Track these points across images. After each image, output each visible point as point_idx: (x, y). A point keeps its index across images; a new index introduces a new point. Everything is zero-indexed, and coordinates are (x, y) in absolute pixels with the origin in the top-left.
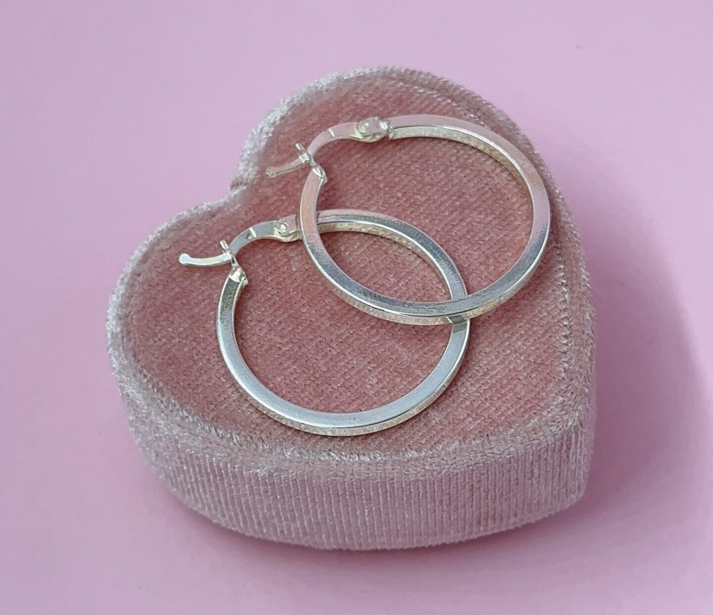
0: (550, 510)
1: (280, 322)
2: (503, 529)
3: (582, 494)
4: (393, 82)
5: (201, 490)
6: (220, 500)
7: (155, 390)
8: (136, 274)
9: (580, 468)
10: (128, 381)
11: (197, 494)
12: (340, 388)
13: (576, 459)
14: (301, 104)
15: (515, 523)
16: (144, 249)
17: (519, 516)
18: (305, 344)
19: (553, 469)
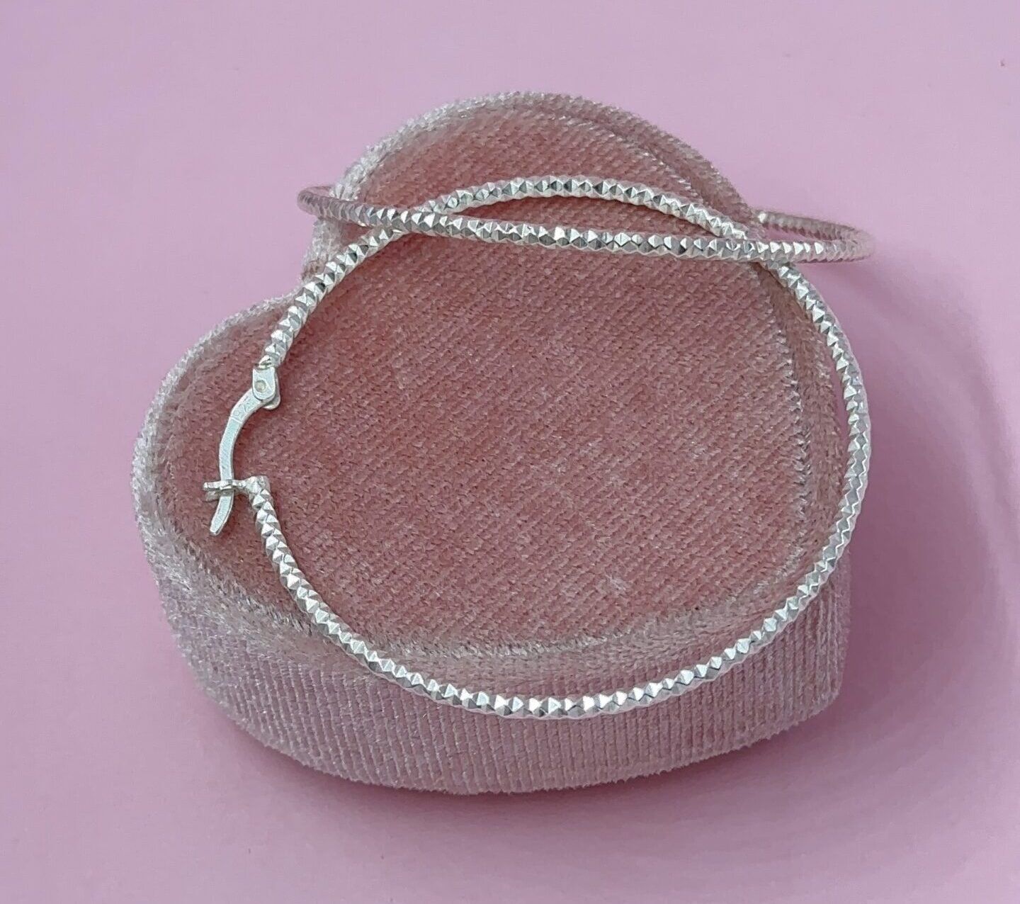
0: (792, 719)
1: (385, 464)
2: (726, 750)
3: (836, 693)
4: (530, 111)
5: (282, 716)
6: (310, 729)
7: (209, 571)
8: (171, 406)
9: (832, 653)
10: (167, 560)
11: (277, 723)
12: (478, 553)
13: (826, 639)
14: (398, 152)
15: (742, 741)
16: (181, 371)
17: (747, 729)
18: (424, 493)
19: (795, 654)
